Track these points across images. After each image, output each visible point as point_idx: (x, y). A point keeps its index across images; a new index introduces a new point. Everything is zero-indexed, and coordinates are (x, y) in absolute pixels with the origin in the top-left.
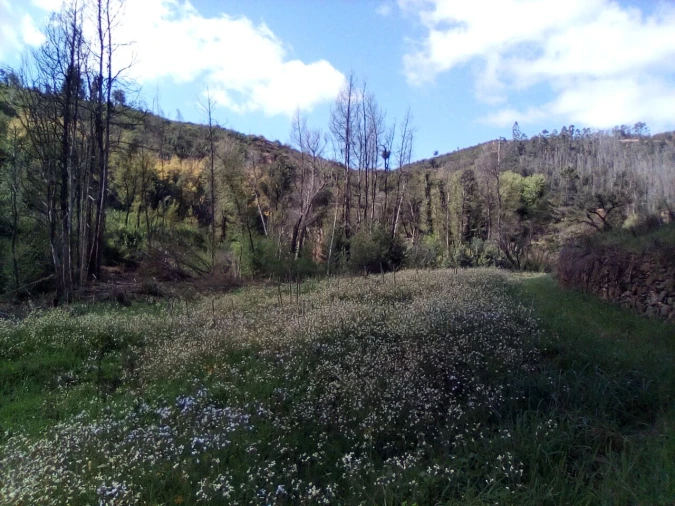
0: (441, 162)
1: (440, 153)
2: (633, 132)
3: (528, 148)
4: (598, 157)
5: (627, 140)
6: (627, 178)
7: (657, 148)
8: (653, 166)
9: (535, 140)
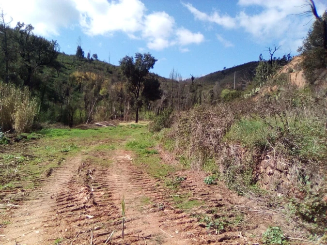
0: (227, 72)
1: (226, 68)
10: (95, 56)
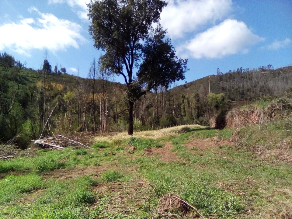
0: (188, 86)
1: (188, 82)
2: (267, 69)
3: (224, 78)
4: (253, 80)
5: (265, 72)
6: (265, 88)
7: (277, 75)
8: (275, 82)
9: (226, 74)
10: (64, 70)
